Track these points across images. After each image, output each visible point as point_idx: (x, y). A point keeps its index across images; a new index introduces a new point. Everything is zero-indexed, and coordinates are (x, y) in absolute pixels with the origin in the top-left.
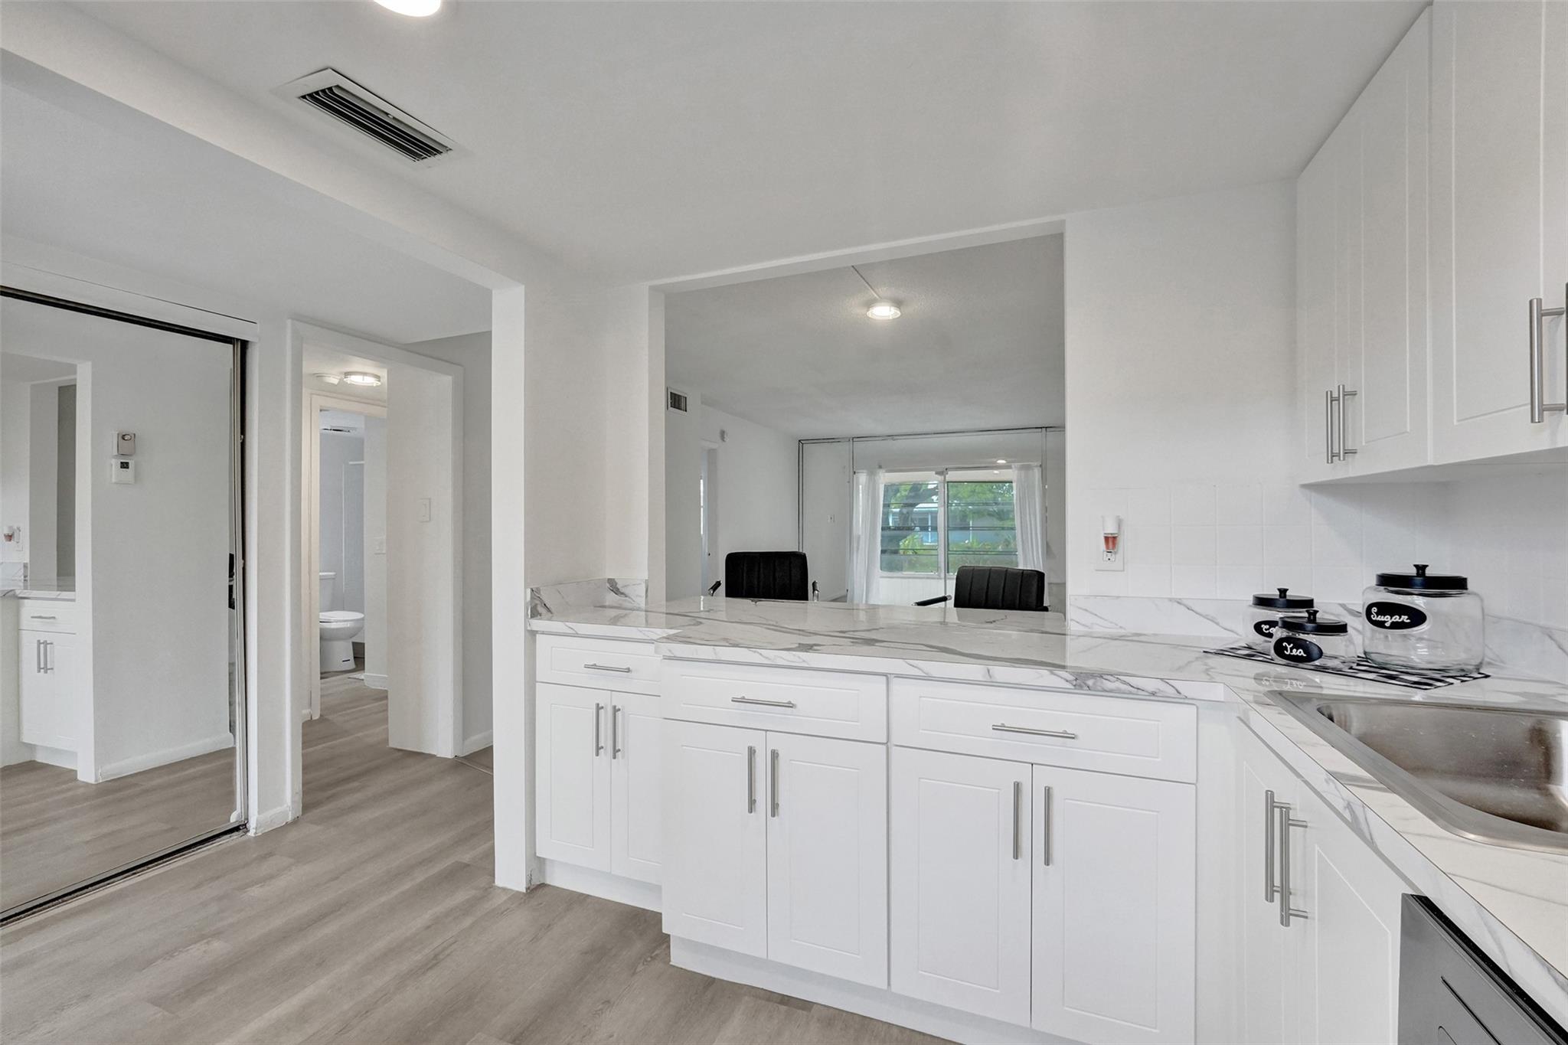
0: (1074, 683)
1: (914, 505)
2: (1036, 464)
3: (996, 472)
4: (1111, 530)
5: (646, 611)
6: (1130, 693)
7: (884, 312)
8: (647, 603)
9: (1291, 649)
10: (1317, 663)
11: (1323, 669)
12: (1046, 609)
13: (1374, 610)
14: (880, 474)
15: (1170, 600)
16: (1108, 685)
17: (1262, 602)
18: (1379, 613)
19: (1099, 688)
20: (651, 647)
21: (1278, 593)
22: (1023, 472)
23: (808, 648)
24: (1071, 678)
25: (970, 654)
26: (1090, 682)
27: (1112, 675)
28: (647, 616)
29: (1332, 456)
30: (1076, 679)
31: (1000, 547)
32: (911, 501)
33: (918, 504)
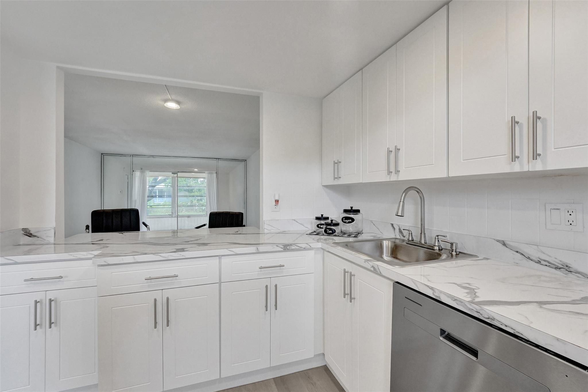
0: (284, 248)
1: (154, 186)
2: (214, 172)
3: (193, 174)
4: (277, 198)
5: (55, 244)
6: (299, 249)
7: (172, 105)
8: (55, 240)
9: (329, 231)
10: (334, 234)
11: (335, 236)
12: (244, 226)
13: (344, 219)
14: (147, 173)
15: (292, 220)
16: (293, 247)
17: (317, 218)
18: (345, 220)
19: (291, 249)
20: (90, 262)
21: (321, 216)
22: (209, 175)
23: (183, 250)
24: (283, 247)
25: (248, 244)
26: (288, 248)
27: (294, 244)
28: (55, 247)
29: (335, 178)
30: (284, 247)
31: (189, 203)
32: (153, 184)
33: (156, 186)
